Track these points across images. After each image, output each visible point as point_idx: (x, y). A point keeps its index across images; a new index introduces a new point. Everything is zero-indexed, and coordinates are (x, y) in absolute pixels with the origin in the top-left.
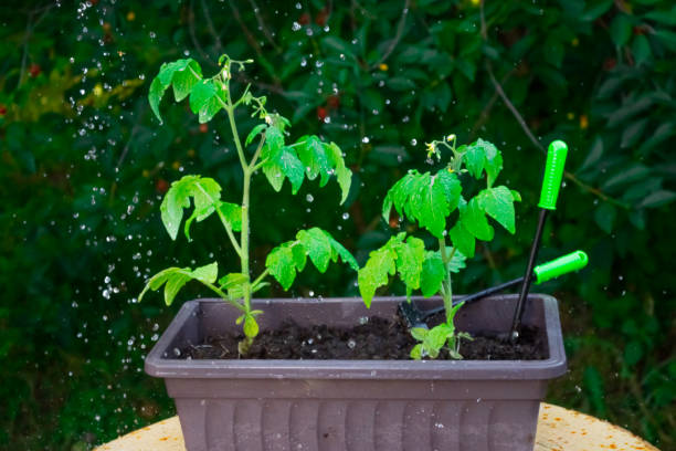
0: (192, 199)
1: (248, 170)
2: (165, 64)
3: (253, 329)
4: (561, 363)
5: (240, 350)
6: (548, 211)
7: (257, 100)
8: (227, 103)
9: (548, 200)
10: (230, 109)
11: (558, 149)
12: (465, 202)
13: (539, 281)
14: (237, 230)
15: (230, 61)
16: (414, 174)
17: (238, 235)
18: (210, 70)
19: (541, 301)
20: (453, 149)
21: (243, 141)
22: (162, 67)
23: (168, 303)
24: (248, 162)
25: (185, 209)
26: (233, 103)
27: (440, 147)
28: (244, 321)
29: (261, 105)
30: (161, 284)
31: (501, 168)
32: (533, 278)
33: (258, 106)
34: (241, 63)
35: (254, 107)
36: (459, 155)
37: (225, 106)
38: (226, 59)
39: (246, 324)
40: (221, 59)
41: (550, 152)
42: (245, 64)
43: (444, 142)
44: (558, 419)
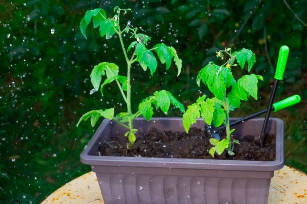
0: (105, 72)
1: (130, 63)
2: (88, 11)
3: (133, 138)
4: (281, 163)
5: (128, 147)
6: (279, 81)
7: (133, 30)
8: (118, 31)
9: (279, 75)
10: (120, 33)
11: (285, 50)
12: (235, 81)
13: (276, 111)
14: (126, 90)
15: (120, 9)
16: (211, 64)
17: (126, 93)
18: (110, 14)
19: (276, 122)
20: (230, 55)
21: (126, 49)
22: (86, 13)
23: (93, 126)
24: (130, 59)
25: (102, 76)
26: (122, 31)
27: (224, 53)
28: (129, 135)
29: (135, 32)
30: (89, 117)
31: (255, 62)
32: (273, 109)
33: (133, 33)
34: (125, 10)
35: (132, 33)
36: (233, 57)
37: (117, 32)
38: (117, 9)
39: (130, 136)
40: (115, 8)
41: (280, 52)
42: (127, 11)
43: (225, 51)
44: (285, 174)
